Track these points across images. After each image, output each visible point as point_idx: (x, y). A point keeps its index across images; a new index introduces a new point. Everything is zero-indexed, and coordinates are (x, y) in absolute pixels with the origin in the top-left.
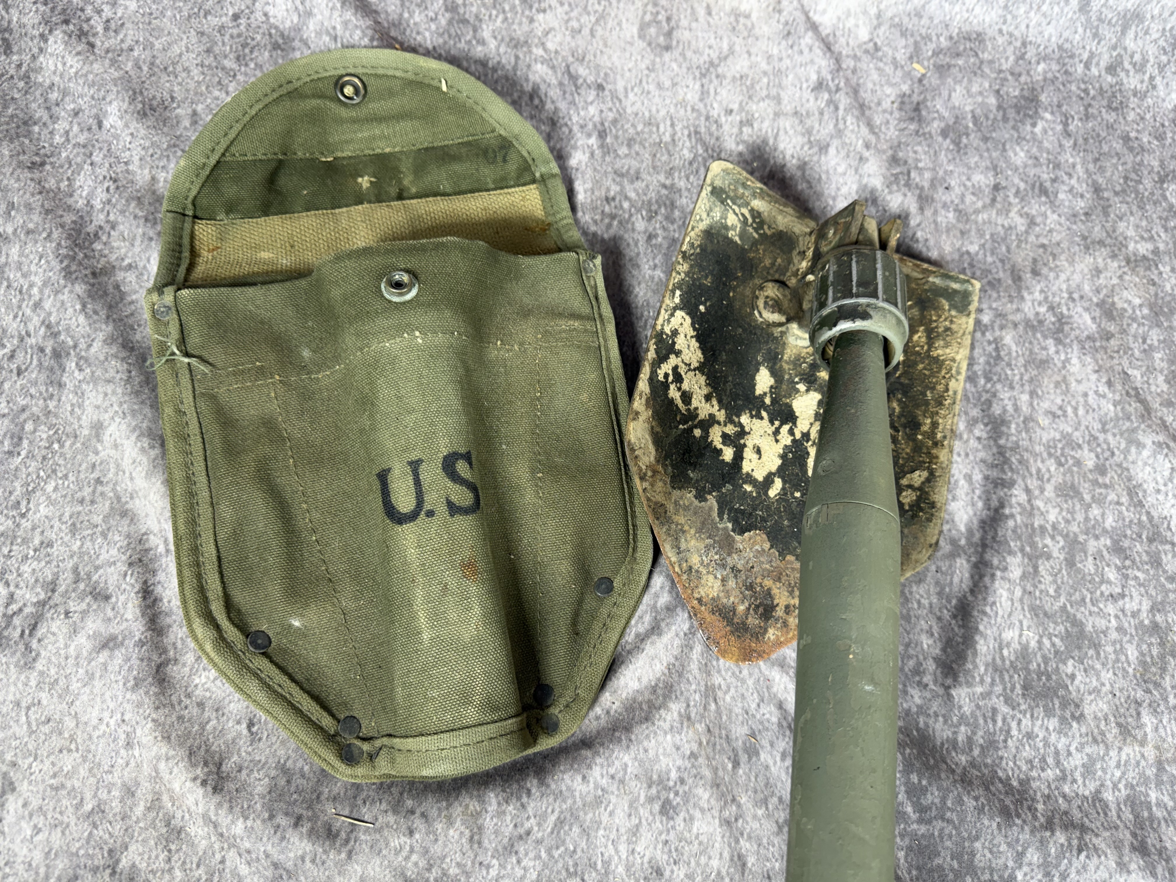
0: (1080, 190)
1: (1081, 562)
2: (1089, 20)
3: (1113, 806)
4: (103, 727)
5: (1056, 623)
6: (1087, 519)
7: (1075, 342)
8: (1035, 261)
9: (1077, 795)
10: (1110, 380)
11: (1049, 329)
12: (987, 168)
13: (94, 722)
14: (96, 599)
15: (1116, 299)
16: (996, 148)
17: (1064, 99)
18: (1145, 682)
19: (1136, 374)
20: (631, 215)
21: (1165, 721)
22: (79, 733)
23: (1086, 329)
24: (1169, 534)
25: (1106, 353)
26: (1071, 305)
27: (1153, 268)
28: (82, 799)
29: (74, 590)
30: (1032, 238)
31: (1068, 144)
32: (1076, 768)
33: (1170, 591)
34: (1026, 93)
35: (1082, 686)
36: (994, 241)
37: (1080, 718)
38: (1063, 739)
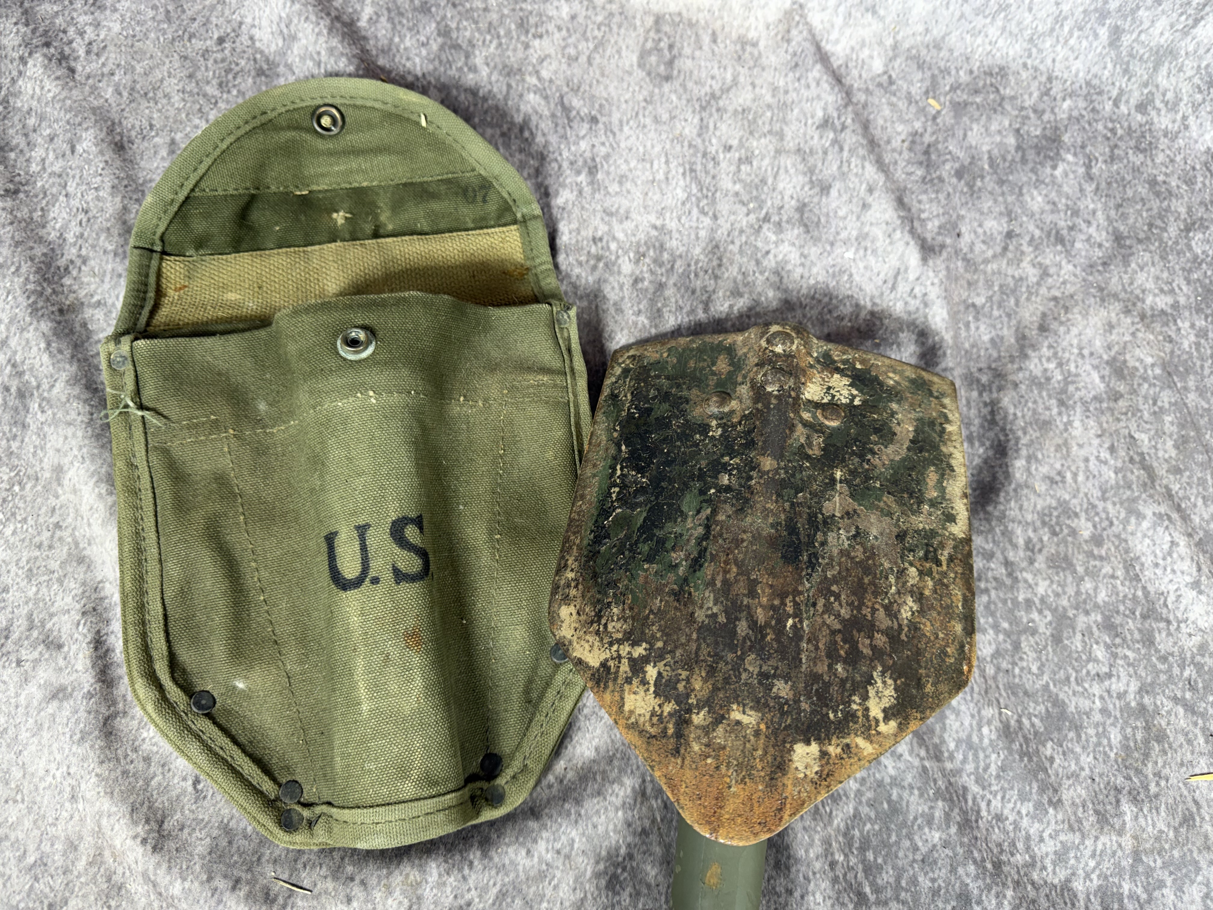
0: (1098, 240)
1: (1069, 638)
2: (1119, 55)
3: (1081, 897)
4: (49, 779)
5: (1036, 703)
6: (1078, 593)
7: (1079, 404)
8: (1044, 315)
9: (1046, 882)
10: (1113, 445)
11: (1055, 388)
12: (1001, 214)
13: (42, 772)
14: (48, 648)
15: (1128, 357)
16: (1012, 192)
17: (1089, 139)
18: (1126, 768)
19: (1143, 438)
20: (618, 257)
21: (1145, 810)
22: (26, 784)
23: (1093, 389)
24: (1165, 611)
25: (1113, 414)
26: (1080, 362)
27: (1171, 324)
28: (25, 852)
29: (27, 638)
30: (1043, 291)
31: (1089, 188)
32: (1047, 854)
33: (1161, 671)
34: (1048, 133)
35: (1060, 770)
36: (1002, 293)
37: (1057, 804)
38: (1037, 825)
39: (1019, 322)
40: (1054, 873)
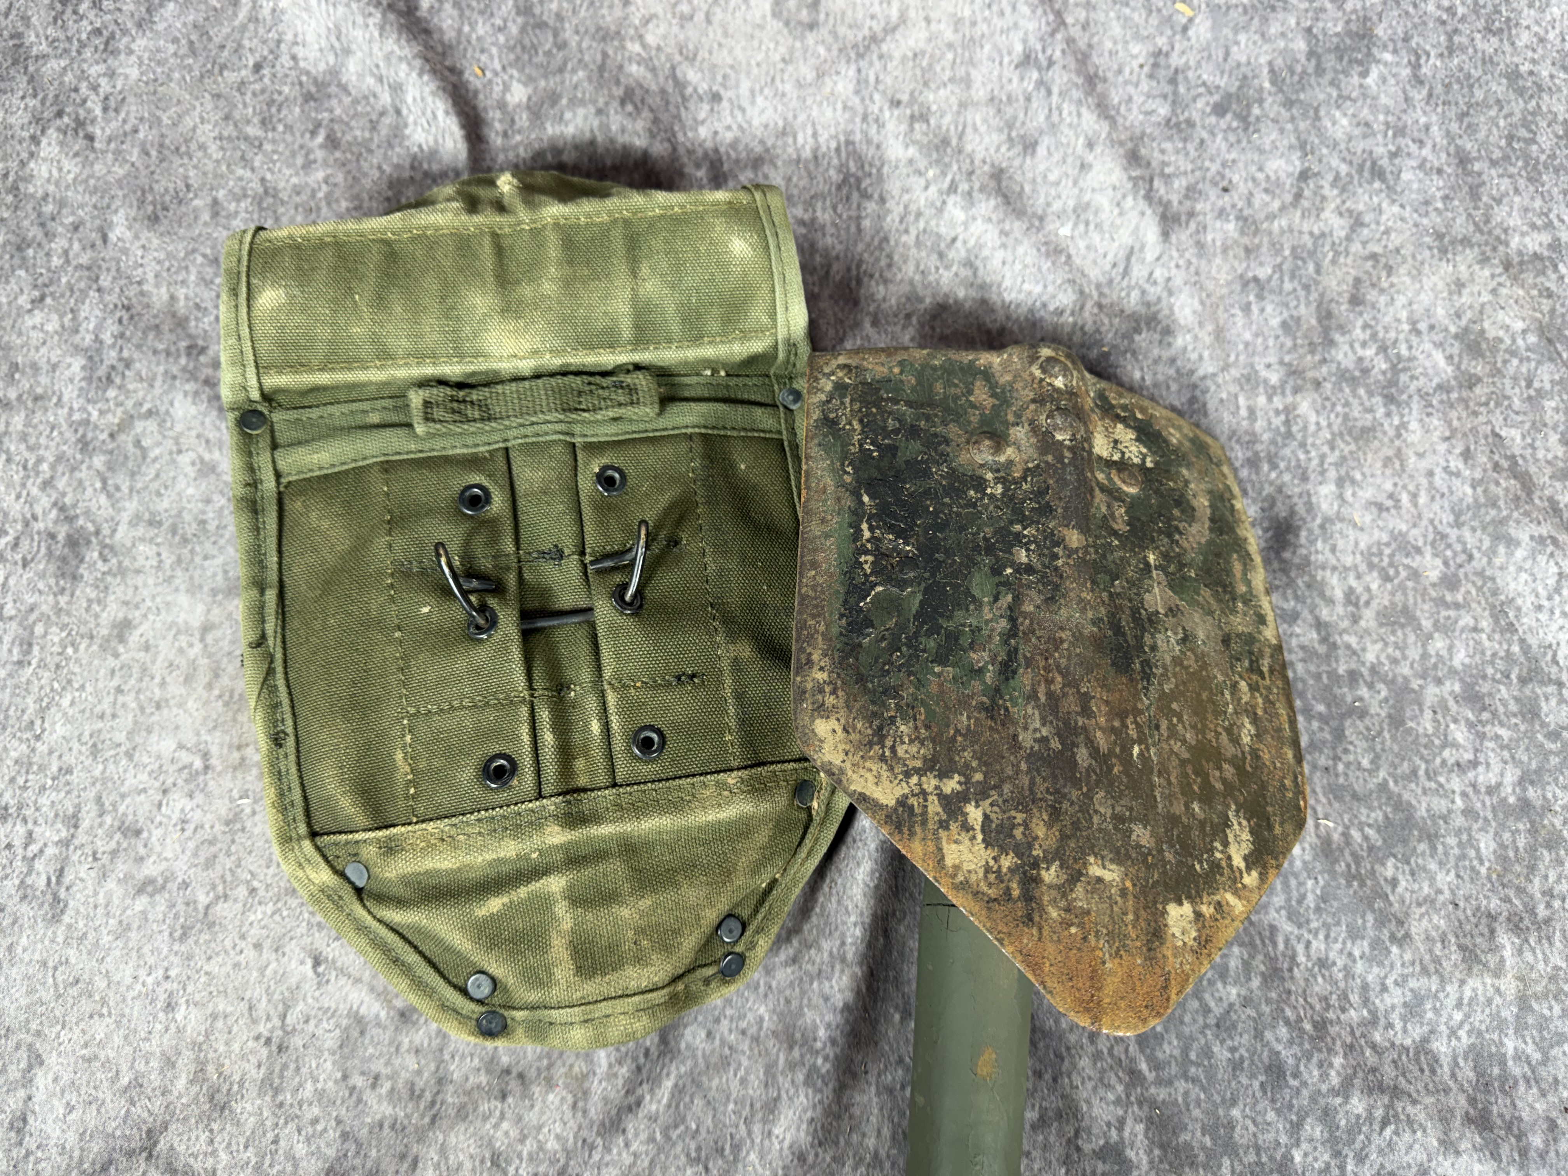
0: (1436, 164)
1: (1414, 718)
3: (1445, 1061)
5: (1371, 808)
6: (1425, 656)
7: (1416, 398)
8: (1357, 281)
9: (1393, 1044)
10: (1468, 449)
11: (1377, 381)
12: (1291, 147)
13: (129, 980)
14: (125, 836)
15: (1486, 325)
16: (1305, 116)
17: (1415, 26)
18: (1504, 886)
19: (1514, 436)
21: (1532, 941)
22: (111, 995)
23: (1437, 374)
24: (1554, 670)
25: (1467, 407)
26: (1414, 340)
27: (1549, 272)
28: (118, 1072)
29: (100, 826)
30: (1356, 247)
31: (1419, 95)
32: (1393, 1007)
33: (1551, 752)
34: (1353, 27)
35: (1407, 895)
36: (1296, 258)
37: (1404, 940)
38: (1376, 970)
39: (1322, 295)
40: (1405, 1031)
